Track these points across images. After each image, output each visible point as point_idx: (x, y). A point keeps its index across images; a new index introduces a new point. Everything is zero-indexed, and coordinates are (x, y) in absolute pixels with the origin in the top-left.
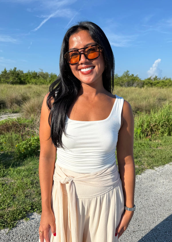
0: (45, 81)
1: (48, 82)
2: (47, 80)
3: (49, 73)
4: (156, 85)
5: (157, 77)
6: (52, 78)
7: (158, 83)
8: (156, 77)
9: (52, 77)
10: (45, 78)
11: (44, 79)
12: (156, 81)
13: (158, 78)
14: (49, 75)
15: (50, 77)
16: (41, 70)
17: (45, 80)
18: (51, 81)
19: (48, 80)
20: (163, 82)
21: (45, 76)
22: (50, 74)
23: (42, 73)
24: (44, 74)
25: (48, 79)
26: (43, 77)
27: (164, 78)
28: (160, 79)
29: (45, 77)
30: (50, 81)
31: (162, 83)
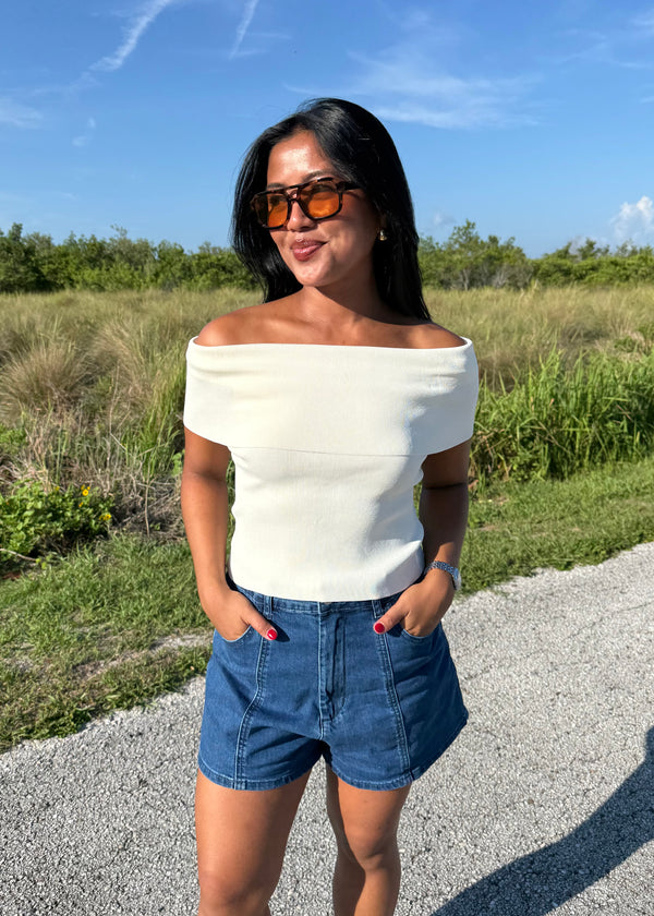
0: (136, 273)
1: (148, 279)
2: (142, 270)
3: (153, 243)
4: (587, 278)
5: (596, 247)
6: (164, 263)
7: (594, 269)
8: (591, 245)
9: (164, 259)
10: (136, 264)
11: (133, 268)
12: (589, 261)
13: (599, 250)
14: (155, 249)
15: (156, 257)
16: (117, 230)
17: (137, 269)
18: (162, 276)
19: (149, 269)
20: (615, 264)
21: (135, 253)
22: (156, 245)
23: (124, 242)
24: (133, 248)
25: (146, 268)
26: (130, 261)
27: (623, 249)
28: (607, 251)
29: (135, 260)
30: (157, 275)
31: (613, 267)
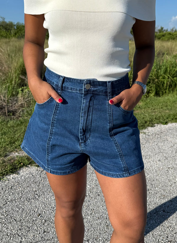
0: (8, 33)
1: (12, 35)
2: (10, 32)
3: (14, 23)
4: (161, 39)
5: (164, 29)
6: (18, 30)
7: (163, 36)
8: (162, 28)
9: (18, 28)
10: (8, 30)
11: (7, 32)
12: (161, 33)
13: (165, 30)
14: (15, 25)
15: (16, 28)
16: (1, 18)
17: (8, 32)
18: (17, 34)
19: (13, 32)
20: (170, 34)
21: (8, 27)
22: (15, 24)
23: (4, 22)
24: (7, 25)
25: (12, 31)
26: (6, 29)
27: (172, 30)
28: (167, 30)
29: (8, 29)
30: (16, 34)
31: (169, 35)
